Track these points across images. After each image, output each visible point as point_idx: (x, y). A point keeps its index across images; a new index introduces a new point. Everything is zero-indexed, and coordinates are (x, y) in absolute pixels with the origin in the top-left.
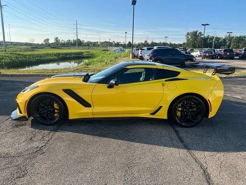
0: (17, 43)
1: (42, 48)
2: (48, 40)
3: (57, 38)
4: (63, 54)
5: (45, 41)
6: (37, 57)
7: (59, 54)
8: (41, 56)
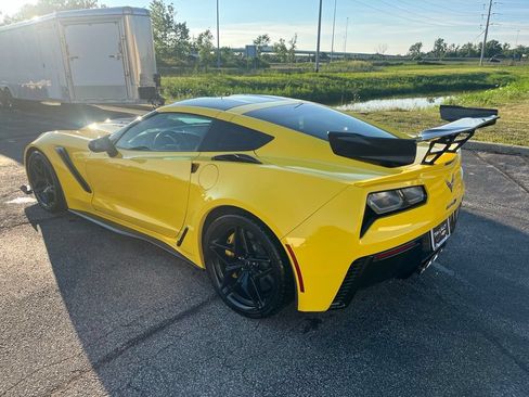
0: (355, 55)
1: (397, 64)
2: (419, 45)
3: (440, 41)
4: (433, 78)
5: (412, 48)
6: (368, 83)
7: (420, 78)
8: (377, 81)
